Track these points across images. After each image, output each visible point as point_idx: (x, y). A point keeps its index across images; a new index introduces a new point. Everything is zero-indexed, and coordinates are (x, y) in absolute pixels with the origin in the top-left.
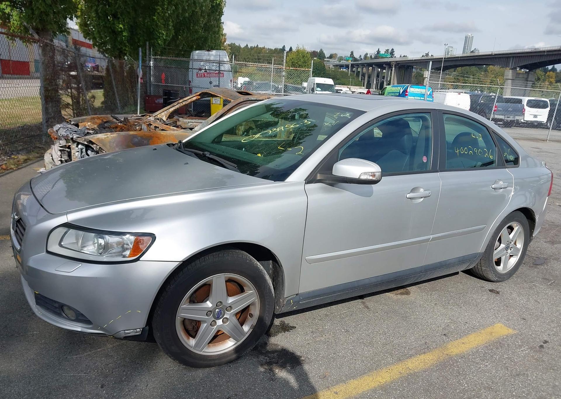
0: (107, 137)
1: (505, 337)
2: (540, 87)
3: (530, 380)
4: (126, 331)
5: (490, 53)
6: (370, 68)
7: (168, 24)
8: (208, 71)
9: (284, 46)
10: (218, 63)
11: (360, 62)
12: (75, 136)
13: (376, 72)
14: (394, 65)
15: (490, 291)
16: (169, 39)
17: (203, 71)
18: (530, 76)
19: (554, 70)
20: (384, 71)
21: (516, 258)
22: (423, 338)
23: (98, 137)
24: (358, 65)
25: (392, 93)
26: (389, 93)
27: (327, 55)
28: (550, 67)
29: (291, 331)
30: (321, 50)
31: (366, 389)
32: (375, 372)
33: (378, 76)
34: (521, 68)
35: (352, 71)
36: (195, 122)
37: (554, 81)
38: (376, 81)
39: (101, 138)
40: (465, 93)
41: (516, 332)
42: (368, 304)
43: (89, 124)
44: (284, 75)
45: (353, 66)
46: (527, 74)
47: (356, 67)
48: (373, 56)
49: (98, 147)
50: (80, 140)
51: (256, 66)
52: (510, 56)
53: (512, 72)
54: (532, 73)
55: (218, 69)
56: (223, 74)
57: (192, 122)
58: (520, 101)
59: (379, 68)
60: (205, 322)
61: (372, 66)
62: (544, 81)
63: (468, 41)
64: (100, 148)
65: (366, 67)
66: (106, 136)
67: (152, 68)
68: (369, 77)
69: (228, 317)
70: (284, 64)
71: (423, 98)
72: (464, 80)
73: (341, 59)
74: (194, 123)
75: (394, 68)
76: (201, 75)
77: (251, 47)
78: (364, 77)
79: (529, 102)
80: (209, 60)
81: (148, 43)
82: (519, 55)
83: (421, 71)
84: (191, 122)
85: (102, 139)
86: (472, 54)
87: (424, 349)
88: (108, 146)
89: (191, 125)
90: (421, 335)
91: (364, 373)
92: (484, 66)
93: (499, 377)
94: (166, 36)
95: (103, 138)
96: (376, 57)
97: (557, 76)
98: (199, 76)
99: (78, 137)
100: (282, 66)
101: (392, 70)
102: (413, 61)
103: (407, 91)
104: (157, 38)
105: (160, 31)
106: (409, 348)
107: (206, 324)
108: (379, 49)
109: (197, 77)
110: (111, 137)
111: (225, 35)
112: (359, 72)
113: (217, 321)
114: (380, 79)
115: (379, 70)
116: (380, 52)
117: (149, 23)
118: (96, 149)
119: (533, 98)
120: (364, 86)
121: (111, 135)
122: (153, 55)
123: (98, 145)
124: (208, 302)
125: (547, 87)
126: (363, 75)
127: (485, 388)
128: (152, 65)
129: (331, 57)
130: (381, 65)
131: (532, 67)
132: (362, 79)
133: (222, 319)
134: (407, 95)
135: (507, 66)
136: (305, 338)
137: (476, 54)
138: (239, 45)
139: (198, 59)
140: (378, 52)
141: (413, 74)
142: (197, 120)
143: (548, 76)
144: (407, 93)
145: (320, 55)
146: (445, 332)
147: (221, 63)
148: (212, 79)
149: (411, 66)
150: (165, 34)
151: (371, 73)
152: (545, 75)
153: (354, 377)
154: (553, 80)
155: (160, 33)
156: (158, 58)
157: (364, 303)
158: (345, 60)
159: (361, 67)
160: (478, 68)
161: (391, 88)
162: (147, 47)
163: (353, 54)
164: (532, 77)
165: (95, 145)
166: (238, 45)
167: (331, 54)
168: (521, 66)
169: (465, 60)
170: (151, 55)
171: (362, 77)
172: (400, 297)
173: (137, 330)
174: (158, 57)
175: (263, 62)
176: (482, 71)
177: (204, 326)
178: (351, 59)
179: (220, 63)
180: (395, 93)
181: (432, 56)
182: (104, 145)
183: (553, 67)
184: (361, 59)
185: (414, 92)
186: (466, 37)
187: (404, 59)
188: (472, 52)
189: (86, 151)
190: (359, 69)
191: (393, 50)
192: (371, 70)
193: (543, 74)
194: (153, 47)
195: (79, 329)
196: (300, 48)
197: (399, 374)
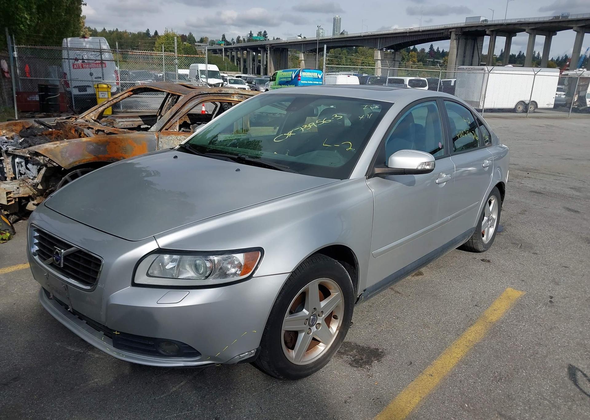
0: (58, 146)
1: (520, 298)
2: (405, 66)
3: (562, 331)
4: (241, 356)
5: (359, 35)
6: (244, 52)
7: (31, 7)
8: (86, 61)
9: (148, 30)
10: (99, 52)
11: (233, 46)
12: (10, 149)
13: (251, 56)
14: (269, 48)
15: (483, 260)
16: (33, 24)
17: (80, 61)
18: (397, 56)
19: (415, 50)
20: (259, 55)
21: (493, 228)
22: (462, 311)
23: (45, 148)
24: (231, 49)
25: (284, 78)
26: (281, 78)
27: (197, 39)
28: (412, 48)
29: (351, 327)
30: (190, 34)
31: (451, 366)
32: (447, 349)
33: (254, 60)
34: (388, 48)
35: (226, 55)
36: (126, 121)
37: (417, 60)
38: (253, 65)
39: (49, 148)
40: (354, 75)
41: (525, 293)
42: (396, 289)
43: (4, 132)
44: (177, 63)
45: (226, 50)
46: (394, 54)
47: (230, 51)
48: (246, 40)
49: (47, 159)
50: (19, 153)
51: (145, 54)
52: (377, 37)
53: (380, 53)
54: (398, 53)
55: (99, 58)
56: (105, 64)
57: (123, 122)
58: (402, 81)
59: (254, 52)
60: (302, 331)
61: (247, 50)
62: (408, 61)
63: (336, 23)
64: (50, 159)
65: (240, 51)
66: (56, 146)
67: (16, 59)
68: (245, 61)
69: (320, 322)
70: (176, 51)
71: (321, 83)
72: (338, 61)
73: (212, 43)
74: (125, 123)
75: (269, 52)
76: (78, 66)
77: (110, 31)
78: (240, 62)
79: (410, 81)
80: (85, 49)
81: (7, 30)
82: (385, 36)
83: (296, 53)
84: (121, 122)
85: (51, 150)
86: (342, 36)
87: (469, 321)
88: (60, 157)
89: (122, 124)
90: (458, 310)
91: (440, 353)
92: (354, 47)
93: (540, 333)
94: (30, 21)
95: (53, 148)
96: (249, 40)
97: (418, 56)
98: (75, 66)
99: (15, 149)
100: (173, 53)
101: (267, 54)
102: (287, 44)
103: (299, 75)
104: (19, 24)
105: (22, 14)
106: (457, 323)
107: (304, 333)
108: (251, 32)
109: (74, 68)
110: (62, 146)
111: (84, 17)
112: (234, 56)
113: (311, 328)
114: (256, 63)
115: (254, 53)
116: (252, 34)
117: (6, 5)
118: (44, 162)
119: (413, 78)
120: (240, 71)
121: (62, 144)
122: (15, 43)
123: (47, 156)
124: (304, 310)
125: (412, 66)
126: (239, 59)
127: (536, 344)
128: (16, 56)
129: (202, 41)
130: (255, 49)
131: (397, 48)
132: (237, 64)
133: (315, 326)
134: (300, 80)
135: (375, 47)
136: (368, 331)
137: (346, 36)
138: (95, 29)
139: (72, 47)
140: (251, 34)
141: (289, 57)
142: (128, 118)
143: (411, 56)
144: (299, 78)
145: (190, 39)
146: (475, 303)
147: (103, 52)
148: (93, 70)
149: (286, 49)
150: (28, 18)
151: (246, 57)
152: (408, 55)
153: (434, 358)
154: (415, 60)
155: (22, 17)
156: (23, 48)
157: (392, 289)
158: (217, 44)
159: (235, 51)
160: (349, 49)
161: (281, 73)
162: (7, 34)
163: (225, 37)
164: (398, 57)
165: (42, 157)
166: (93, 29)
167: (201, 38)
168: (388, 47)
169: (337, 41)
170: (14, 44)
171: (237, 62)
172: (418, 278)
173: (252, 352)
174: (23, 46)
175: (127, 48)
176: (352, 52)
177: (301, 336)
178: (223, 43)
179: (101, 51)
180: (287, 78)
181: (304, 38)
182: (55, 156)
183: (414, 47)
184: (234, 43)
185: (307, 77)
186: (334, 19)
187: (278, 42)
188: (342, 33)
189: (26, 164)
190: (234, 53)
191: (266, 32)
192: (246, 54)
193: (406, 54)
194: (15, 35)
195: (181, 364)
196: (169, 32)
197: (467, 347)
